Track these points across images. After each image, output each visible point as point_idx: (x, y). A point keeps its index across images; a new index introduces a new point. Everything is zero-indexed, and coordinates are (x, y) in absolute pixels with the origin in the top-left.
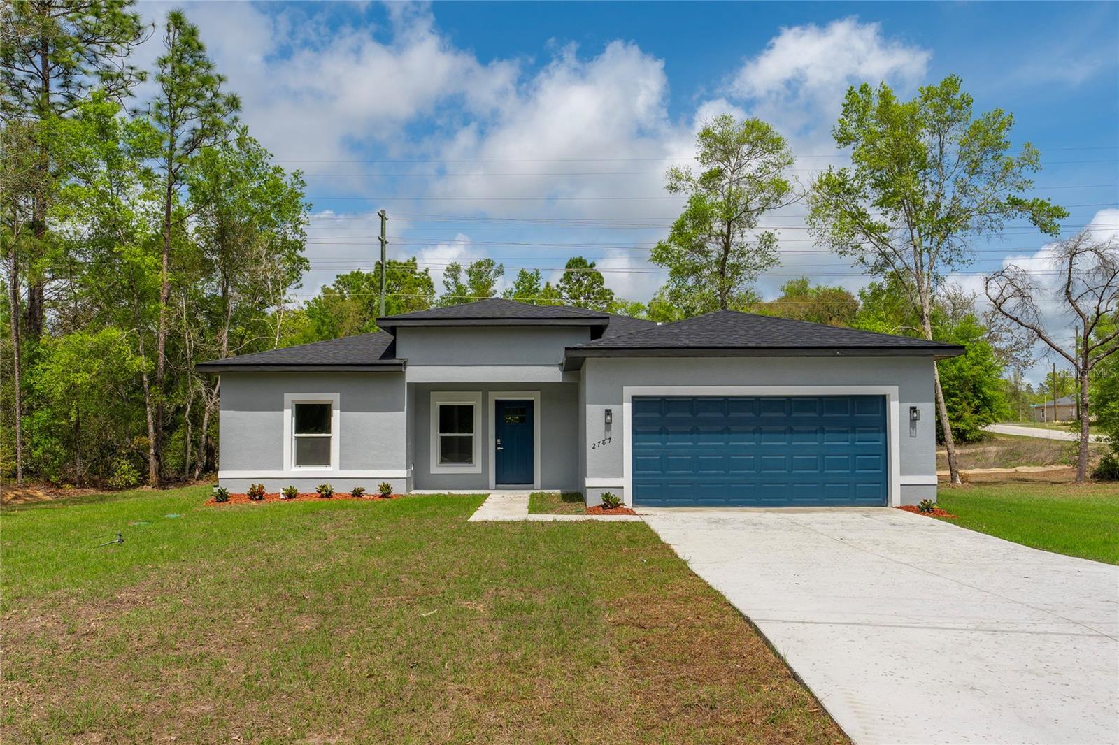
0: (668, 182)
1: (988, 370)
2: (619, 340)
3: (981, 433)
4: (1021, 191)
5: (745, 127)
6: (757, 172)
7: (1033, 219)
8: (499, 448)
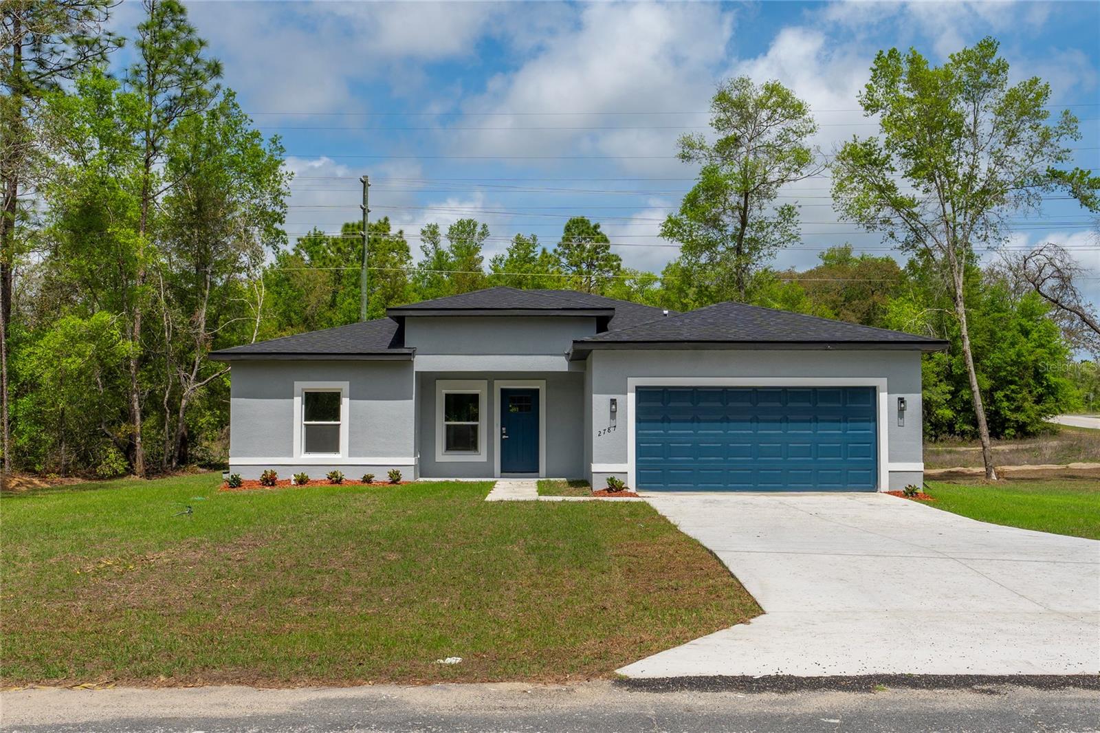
0: (680, 151)
1: (1054, 353)
2: (625, 333)
3: (1045, 425)
4: (1060, 162)
5: (764, 91)
6: (776, 140)
7: (1072, 191)
8: (504, 437)
